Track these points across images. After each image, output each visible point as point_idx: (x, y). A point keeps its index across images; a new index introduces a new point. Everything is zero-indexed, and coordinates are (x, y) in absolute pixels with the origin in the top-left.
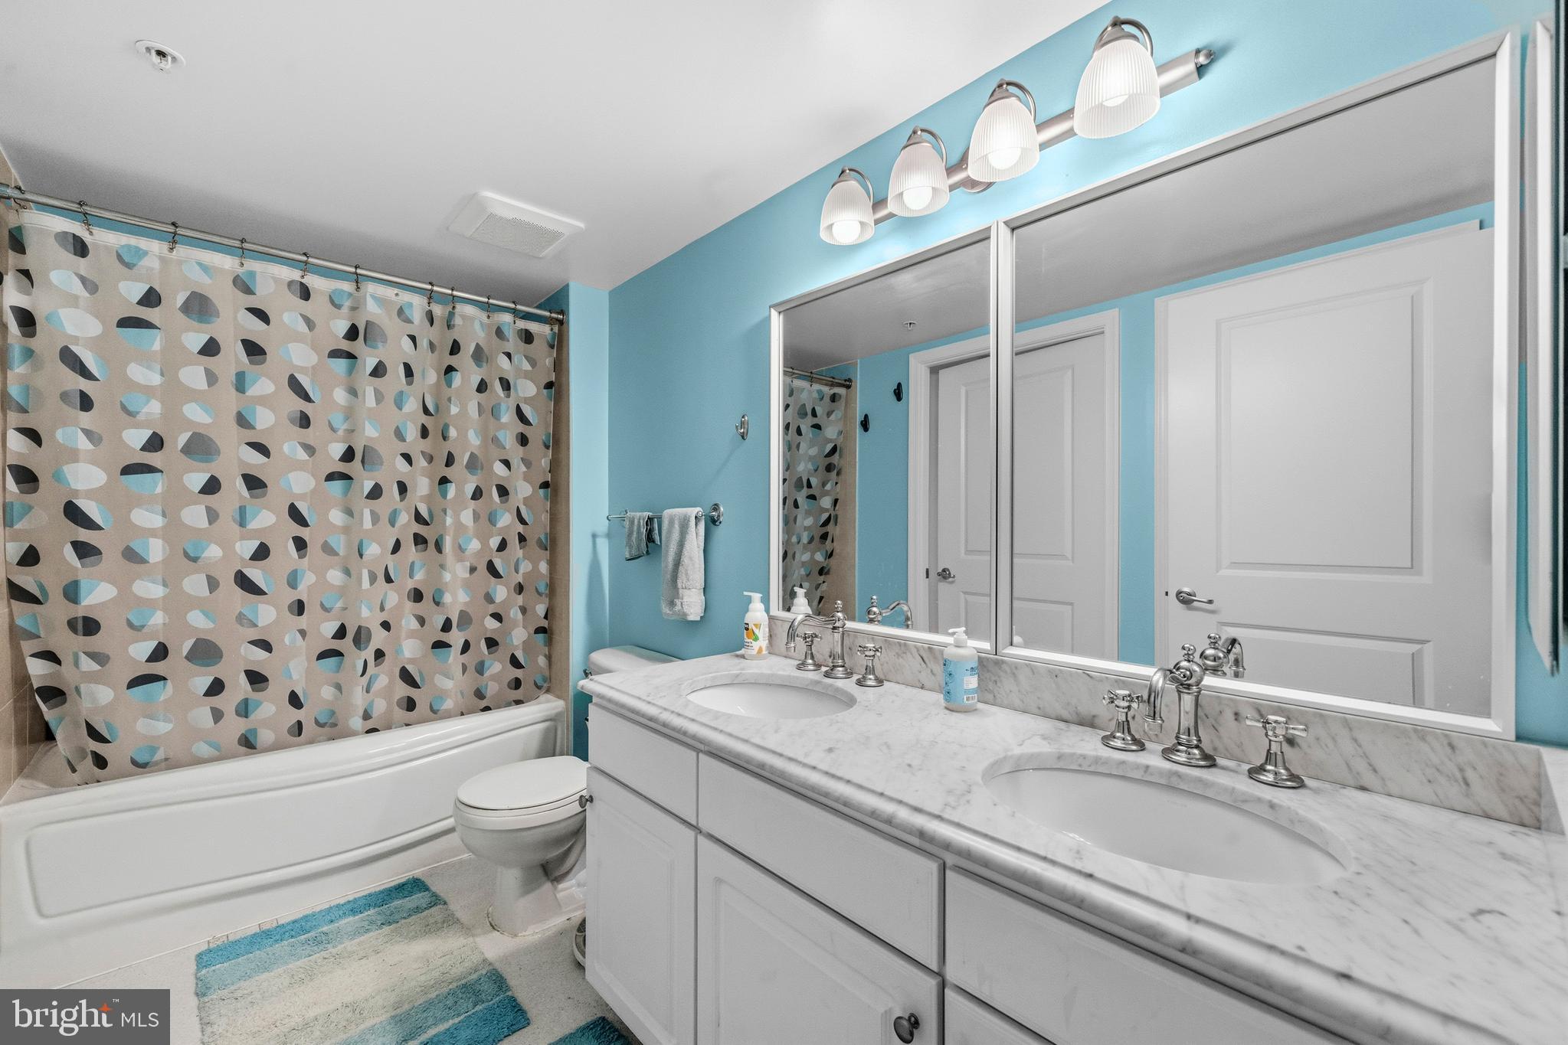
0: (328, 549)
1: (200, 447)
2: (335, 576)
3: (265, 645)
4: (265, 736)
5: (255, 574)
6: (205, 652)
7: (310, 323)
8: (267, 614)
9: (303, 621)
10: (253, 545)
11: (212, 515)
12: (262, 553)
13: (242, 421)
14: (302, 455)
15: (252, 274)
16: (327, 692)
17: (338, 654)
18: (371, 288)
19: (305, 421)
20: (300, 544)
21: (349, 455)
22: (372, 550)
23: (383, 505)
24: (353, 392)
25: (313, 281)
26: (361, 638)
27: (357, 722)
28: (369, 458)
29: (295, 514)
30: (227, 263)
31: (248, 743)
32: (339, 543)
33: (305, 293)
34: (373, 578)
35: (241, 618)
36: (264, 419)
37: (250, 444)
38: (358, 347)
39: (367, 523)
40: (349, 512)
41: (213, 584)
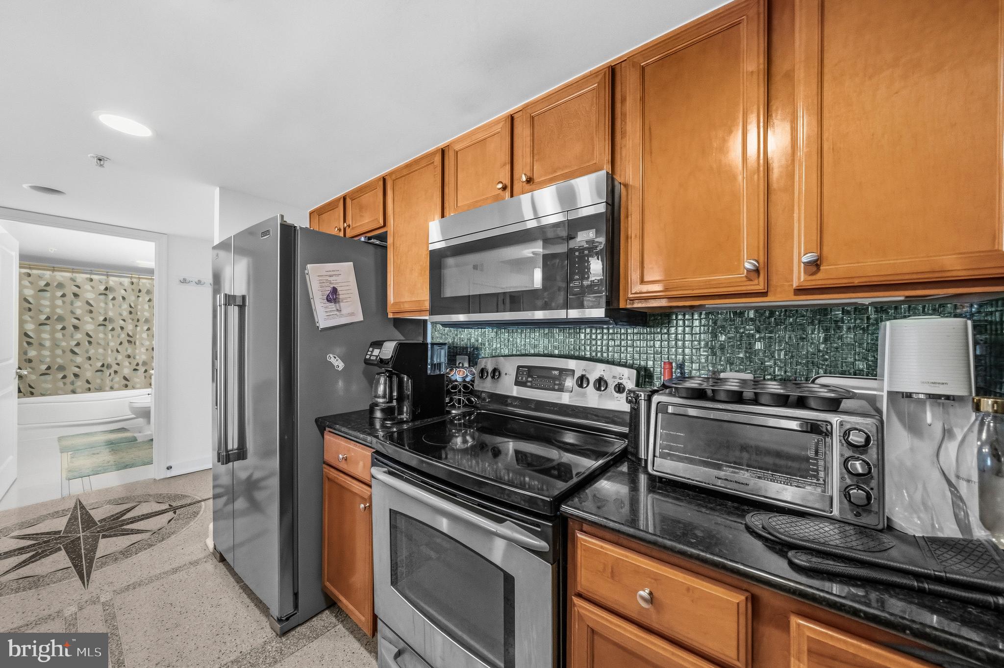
0: (98, 344)
1: (60, 319)
2: (101, 351)
3: (79, 367)
4: (78, 390)
5: (76, 350)
6: (61, 368)
7: (93, 287)
8: (79, 360)
9: (90, 362)
10: (75, 343)
11: (64, 335)
12: (78, 344)
13: (72, 312)
14: (90, 320)
15: (76, 277)
16: (98, 381)
17: (102, 371)
18: (111, 278)
19: (91, 312)
20: (90, 343)
21: (105, 320)
22: (112, 344)
23: (115, 333)
24: (106, 304)
25: (93, 277)
26: (109, 366)
27: (108, 388)
28: (111, 320)
29: (88, 335)
30: (68, 275)
31: (74, 392)
32: (102, 342)
33: (91, 280)
34: (112, 351)
35: (72, 360)
36: (78, 312)
37: (75, 318)
38: (107, 292)
39: (110, 337)
40: (105, 334)
41: (64, 352)
